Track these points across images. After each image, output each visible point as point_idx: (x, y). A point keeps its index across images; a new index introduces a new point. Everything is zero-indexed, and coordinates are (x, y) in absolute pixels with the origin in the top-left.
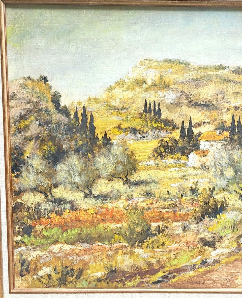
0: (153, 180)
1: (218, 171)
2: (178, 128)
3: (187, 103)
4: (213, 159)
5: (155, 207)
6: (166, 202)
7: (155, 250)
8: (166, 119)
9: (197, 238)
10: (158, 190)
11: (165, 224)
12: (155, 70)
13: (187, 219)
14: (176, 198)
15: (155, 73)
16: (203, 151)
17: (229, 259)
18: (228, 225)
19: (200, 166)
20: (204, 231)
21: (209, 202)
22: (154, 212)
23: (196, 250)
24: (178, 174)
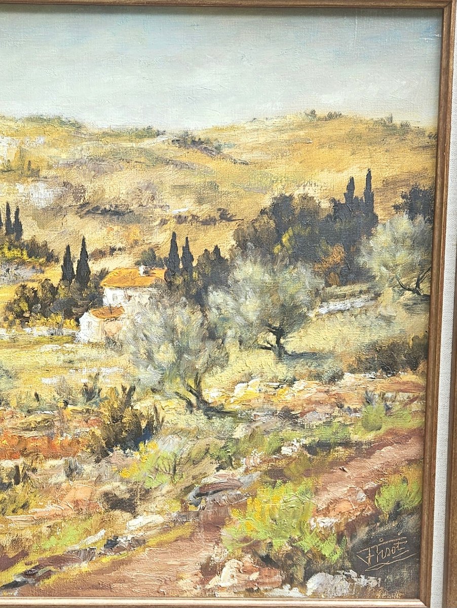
0: (4, 370)
1: (142, 351)
2: (57, 261)
3: (76, 207)
4: (131, 327)
5: (9, 426)
6: (31, 416)
7: (8, 517)
8: (33, 242)
9: (98, 492)
10: (14, 392)
11: (29, 463)
12: (9, 138)
13: (77, 452)
14: (52, 407)
15: (10, 144)
16: (111, 309)
17: (164, 538)
18: (162, 466)
19: (104, 341)
20: (112, 477)
21: (122, 417)
22: (6, 436)
23: (96, 518)
24: (58, 357)
